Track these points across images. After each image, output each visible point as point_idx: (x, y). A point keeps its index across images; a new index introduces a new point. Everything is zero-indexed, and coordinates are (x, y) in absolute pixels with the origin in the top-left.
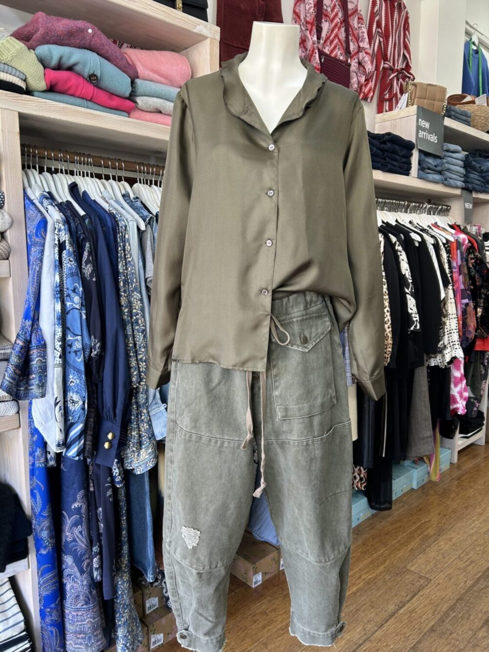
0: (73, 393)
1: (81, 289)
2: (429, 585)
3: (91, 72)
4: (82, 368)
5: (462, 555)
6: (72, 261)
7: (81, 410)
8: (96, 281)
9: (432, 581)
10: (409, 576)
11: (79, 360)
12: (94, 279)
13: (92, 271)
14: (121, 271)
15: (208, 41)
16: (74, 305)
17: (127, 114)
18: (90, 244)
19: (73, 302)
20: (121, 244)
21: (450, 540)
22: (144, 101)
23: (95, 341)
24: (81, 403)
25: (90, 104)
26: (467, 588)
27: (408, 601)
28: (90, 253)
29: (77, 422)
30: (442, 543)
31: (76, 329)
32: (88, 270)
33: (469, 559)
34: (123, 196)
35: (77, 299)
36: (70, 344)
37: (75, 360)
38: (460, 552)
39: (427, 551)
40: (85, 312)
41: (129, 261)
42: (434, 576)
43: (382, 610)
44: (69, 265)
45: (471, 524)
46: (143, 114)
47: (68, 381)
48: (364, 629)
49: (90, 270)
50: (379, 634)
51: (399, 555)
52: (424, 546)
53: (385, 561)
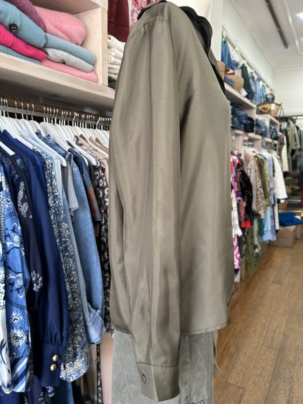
0: (17, 330)
1: (19, 228)
2: (246, 393)
3: (12, 22)
4: (24, 304)
5: (256, 364)
6: (9, 202)
7: (26, 345)
8: (33, 218)
9: (246, 389)
10: (231, 389)
11: (21, 297)
12: (31, 217)
13: (28, 209)
14: (51, 205)
15: (100, 9)
16: (15, 244)
17: (39, 62)
18: (24, 183)
19: (13, 241)
20: (49, 181)
21: (245, 354)
22: (54, 53)
23: (37, 276)
24: (25, 338)
25: (10, 50)
26: (267, 389)
28: (25, 192)
29: (22, 357)
30: (242, 358)
31: (17, 267)
32: (24, 208)
33: (260, 367)
34: (37, 134)
35: (17, 238)
36: (12, 282)
37: (17, 297)
38: (254, 363)
39: (235, 366)
40: (24, 249)
41: (56, 195)
42: (246, 385)
44: (7, 206)
45: (252, 340)
46: (51, 64)
47: (12, 318)
49: (26, 208)
52: (232, 363)
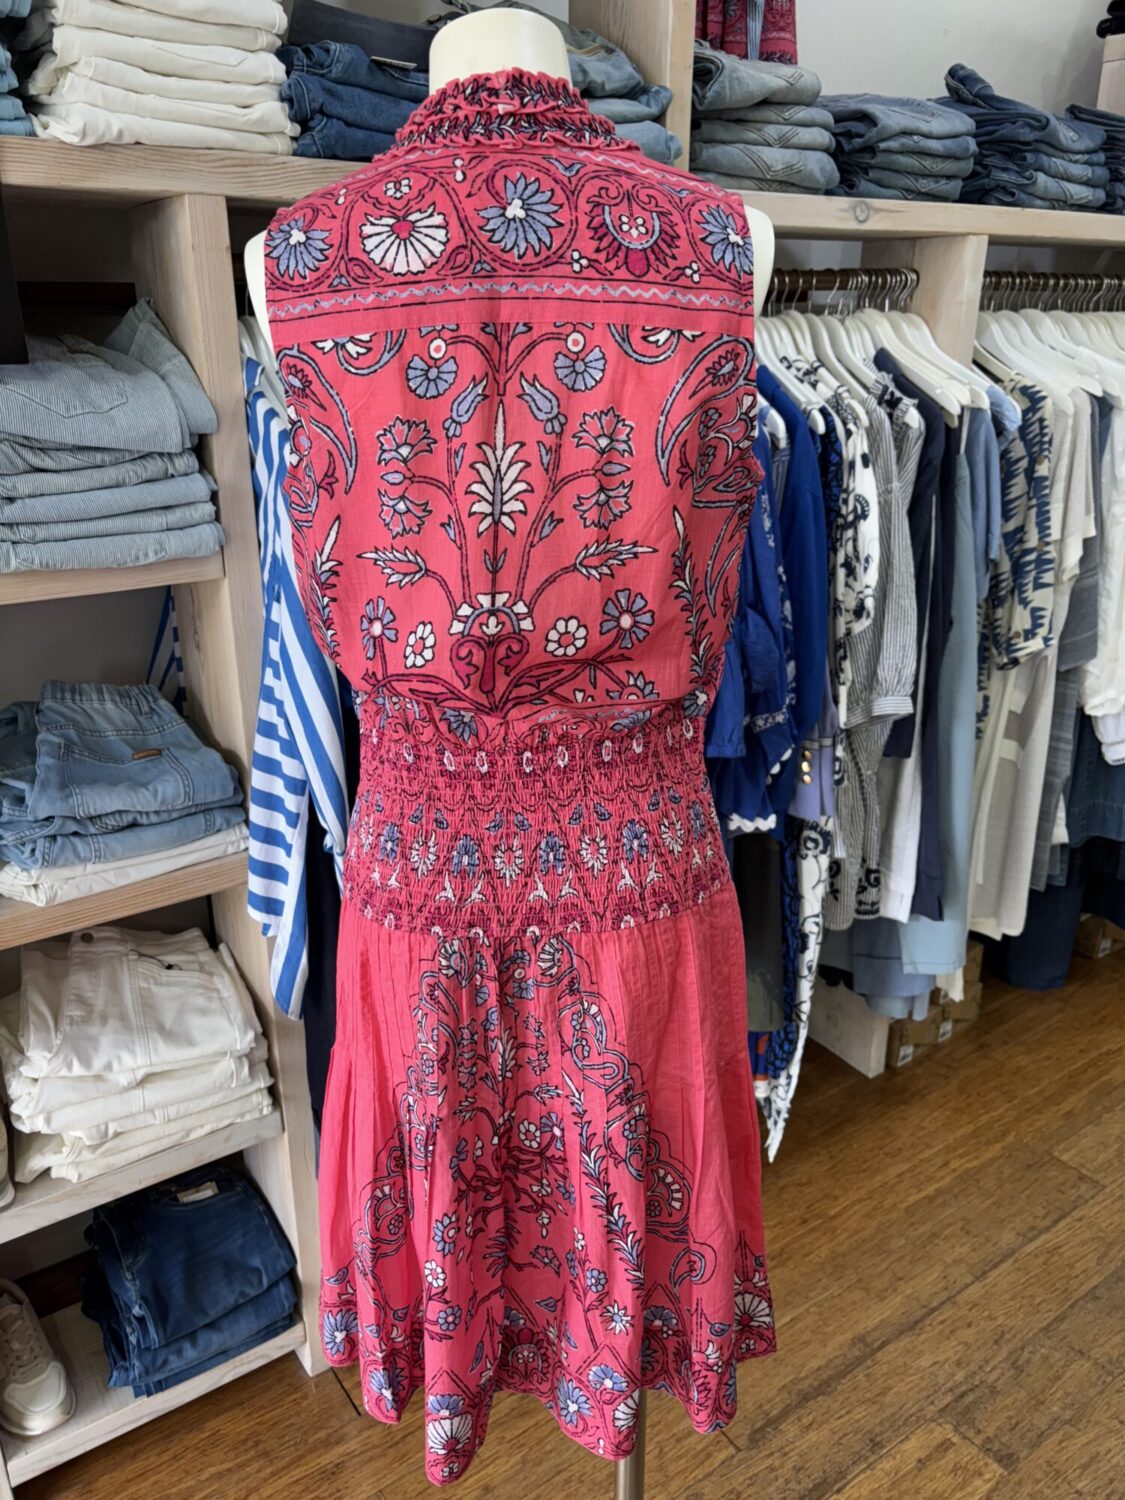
2: (1100, 1198)
9: (1108, 1190)
10: (1054, 1173)
27: (1047, 1229)
39: (1104, 1119)
42: (1112, 1179)
43: (988, 1240)
48: (945, 1277)
50: (975, 1292)
51: (1038, 1124)
52: (1099, 1108)
53: (1004, 1134)
